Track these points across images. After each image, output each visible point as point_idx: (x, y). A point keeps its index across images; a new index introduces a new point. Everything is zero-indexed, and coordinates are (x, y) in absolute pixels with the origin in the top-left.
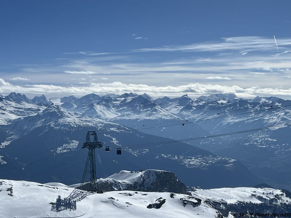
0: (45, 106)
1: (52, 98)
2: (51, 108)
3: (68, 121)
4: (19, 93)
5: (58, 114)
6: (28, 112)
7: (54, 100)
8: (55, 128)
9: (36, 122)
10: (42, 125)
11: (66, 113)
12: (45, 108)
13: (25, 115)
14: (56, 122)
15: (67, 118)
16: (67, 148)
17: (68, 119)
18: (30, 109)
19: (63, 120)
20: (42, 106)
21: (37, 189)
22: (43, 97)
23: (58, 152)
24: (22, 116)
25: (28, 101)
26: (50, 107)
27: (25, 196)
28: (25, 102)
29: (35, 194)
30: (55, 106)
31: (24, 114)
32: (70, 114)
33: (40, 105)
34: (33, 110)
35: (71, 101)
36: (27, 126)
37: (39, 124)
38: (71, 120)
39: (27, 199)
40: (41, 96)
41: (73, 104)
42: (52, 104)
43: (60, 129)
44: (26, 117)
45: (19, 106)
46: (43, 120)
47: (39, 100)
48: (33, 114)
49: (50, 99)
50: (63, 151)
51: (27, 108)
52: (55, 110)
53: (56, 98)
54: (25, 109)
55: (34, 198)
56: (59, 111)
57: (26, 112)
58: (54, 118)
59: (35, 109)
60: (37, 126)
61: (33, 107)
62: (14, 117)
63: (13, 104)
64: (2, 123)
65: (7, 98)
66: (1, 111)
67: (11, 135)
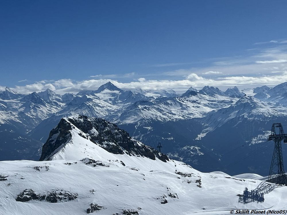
0: (238, 98)
1: (245, 89)
2: (243, 100)
3: (261, 111)
4: (212, 86)
5: (251, 104)
6: (221, 104)
7: (246, 91)
8: (249, 119)
9: (229, 114)
10: (236, 117)
11: (259, 103)
12: (238, 99)
13: (219, 107)
14: (249, 113)
15: (260, 109)
16: (262, 139)
17: (262, 109)
18: (223, 101)
19: (256, 110)
20: (235, 97)
21: (225, 181)
22: (236, 89)
23: (253, 143)
24: (216, 108)
25: (221, 94)
26: (242, 98)
27: (213, 187)
28: (218, 95)
29: (223, 186)
30: (248, 97)
31: (217, 106)
32: (263, 104)
33: (233, 96)
34: (226, 103)
35: (264, 91)
36: (221, 118)
37: (233, 116)
38: (265, 110)
39: (214, 190)
40: (233, 88)
41: (267, 94)
42: (244, 96)
43: (254, 120)
44: (219, 110)
45: (212, 99)
46: (237, 111)
47: (232, 92)
48: (226, 106)
49: (243, 91)
50: (258, 142)
51: (220, 100)
52: (248, 101)
53: (248, 89)
54: (219, 102)
55: (221, 189)
56: (252, 102)
57: (220, 104)
58: (247, 109)
59: (228, 101)
60: (231, 118)
61: (226, 100)
62: (208, 110)
63: (207, 97)
64: (198, 116)
65: (201, 92)
66: (196, 105)
67: (207, 127)
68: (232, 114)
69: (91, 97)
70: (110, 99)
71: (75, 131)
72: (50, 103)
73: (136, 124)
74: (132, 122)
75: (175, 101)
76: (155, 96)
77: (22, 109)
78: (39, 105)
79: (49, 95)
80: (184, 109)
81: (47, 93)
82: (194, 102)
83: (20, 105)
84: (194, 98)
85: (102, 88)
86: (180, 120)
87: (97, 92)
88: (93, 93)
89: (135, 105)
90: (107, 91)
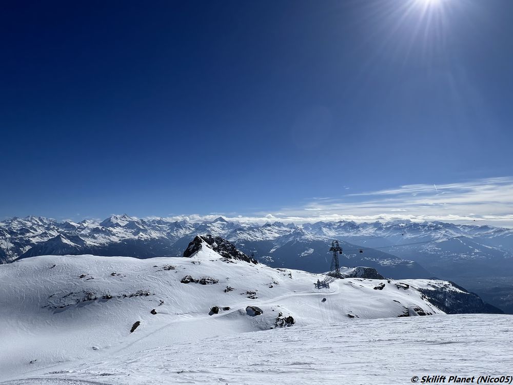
0: (294, 229)
2: (297, 230)
3: (307, 237)
4: (279, 222)
7: (299, 225)
8: (300, 241)
9: (289, 238)
11: (306, 233)
13: (283, 234)
14: (300, 238)
16: (307, 253)
18: (286, 231)
19: (304, 237)
22: (293, 224)
23: (302, 255)
25: (284, 226)
27: (299, 278)
30: (299, 229)
32: (308, 233)
33: (291, 228)
35: (309, 226)
36: (284, 240)
37: (291, 239)
38: (309, 237)
39: (300, 281)
41: (310, 228)
42: (297, 228)
43: (303, 242)
45: (280, 229)
46: (293, 237)
47: (291, 226)
48: (287, 233)
49: (297, 225)
50: (305, 255)
51: (284, 230)
52: (299, 231)
55: (304, 280)
56: (302, 232)
57: (284, 232)
58: (299, 236)
59: (288, 230)
62: (277, 235)
63: (277, 228)
64: (271, 239)
65: (273, 225)
66: (270, 232)
67: (276, 245)
68: (291, 238)
69: (210, 225)
70: (221, 227)
71: (204, 244)
72: (185, 228)
73: (235, 242)
74: (233, 241)
75: (258, 230)
76: (247, 226)
77: (169, 231)
78: (179, 229)
79: (185, 223)
80: (264, 234)
81: (184, 222)
82: (269, 230)
83: (168, 228)
84: (269, 228)
85: (216, 220)
86: (261, 240)
87: (213, 222)
88: (211, 223)
89: (235, 231)
90: (219, 222)
